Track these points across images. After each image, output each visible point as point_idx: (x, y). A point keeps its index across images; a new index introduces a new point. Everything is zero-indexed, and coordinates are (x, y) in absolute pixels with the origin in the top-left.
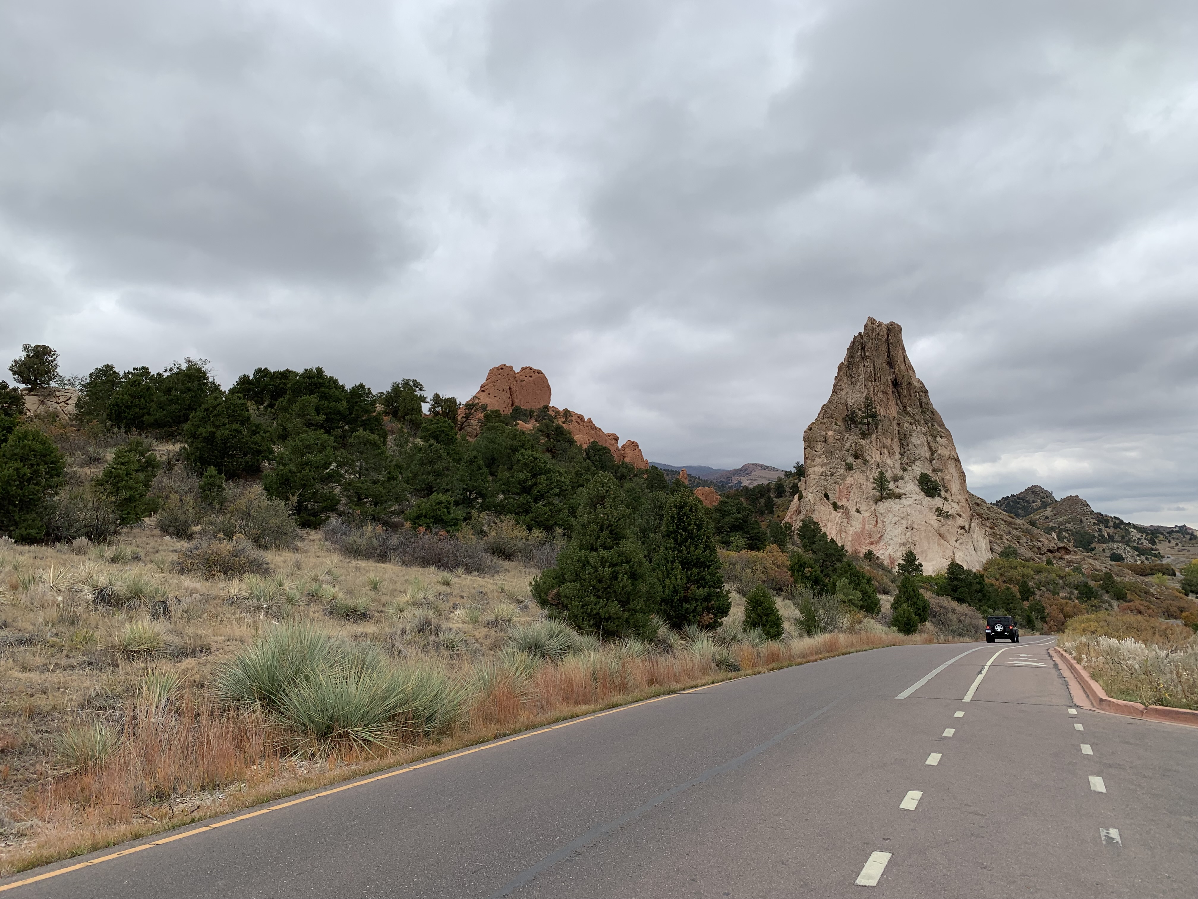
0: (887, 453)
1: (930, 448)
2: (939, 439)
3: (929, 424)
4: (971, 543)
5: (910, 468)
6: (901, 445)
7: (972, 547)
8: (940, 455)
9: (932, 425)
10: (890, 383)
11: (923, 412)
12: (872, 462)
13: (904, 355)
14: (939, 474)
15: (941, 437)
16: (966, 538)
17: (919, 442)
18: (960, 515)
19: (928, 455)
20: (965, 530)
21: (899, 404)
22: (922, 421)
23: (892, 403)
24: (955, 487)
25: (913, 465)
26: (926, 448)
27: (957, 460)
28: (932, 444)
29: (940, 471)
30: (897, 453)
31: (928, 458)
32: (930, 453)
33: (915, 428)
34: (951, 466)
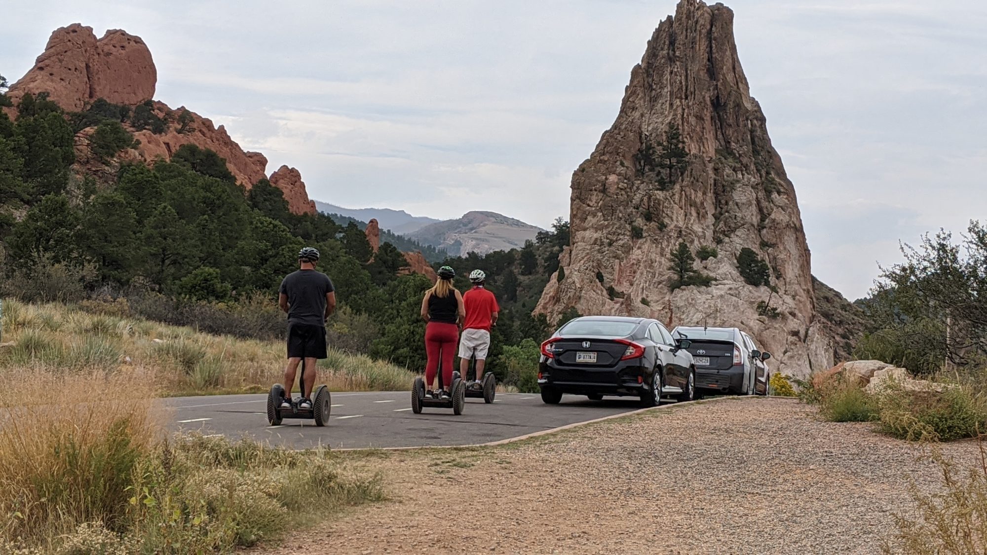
0: (694, 214)
1: (760, 210)
2: (775, 195)
3: (763, 173)
4: (805, 357)
5: (727, 240)
6: (718, 203)
7: (807, 362)
8: (774, 220)
9: (768, 173)
10: (709, 103)
11: (756, 152)
12: (672, 226)
13: (733, 59)
14: (770, 250)
15: (779, 193)
16: (799, 349)
17: (744, 199)
18: (793, 314)
19: (755, 220)
20: (799, 338)
21: (720, 136)
22: (753, 167)
23: (709, 136)
24: (791, 271)
25: (732, 235)
26: (754, 208)
27: (798, 230)
28: (764, 204)
29: (773, 245)
30: (710, 215)
31: (756, 224)
32: (759, 217)
33: (740, 176)
34: (789, 240)
